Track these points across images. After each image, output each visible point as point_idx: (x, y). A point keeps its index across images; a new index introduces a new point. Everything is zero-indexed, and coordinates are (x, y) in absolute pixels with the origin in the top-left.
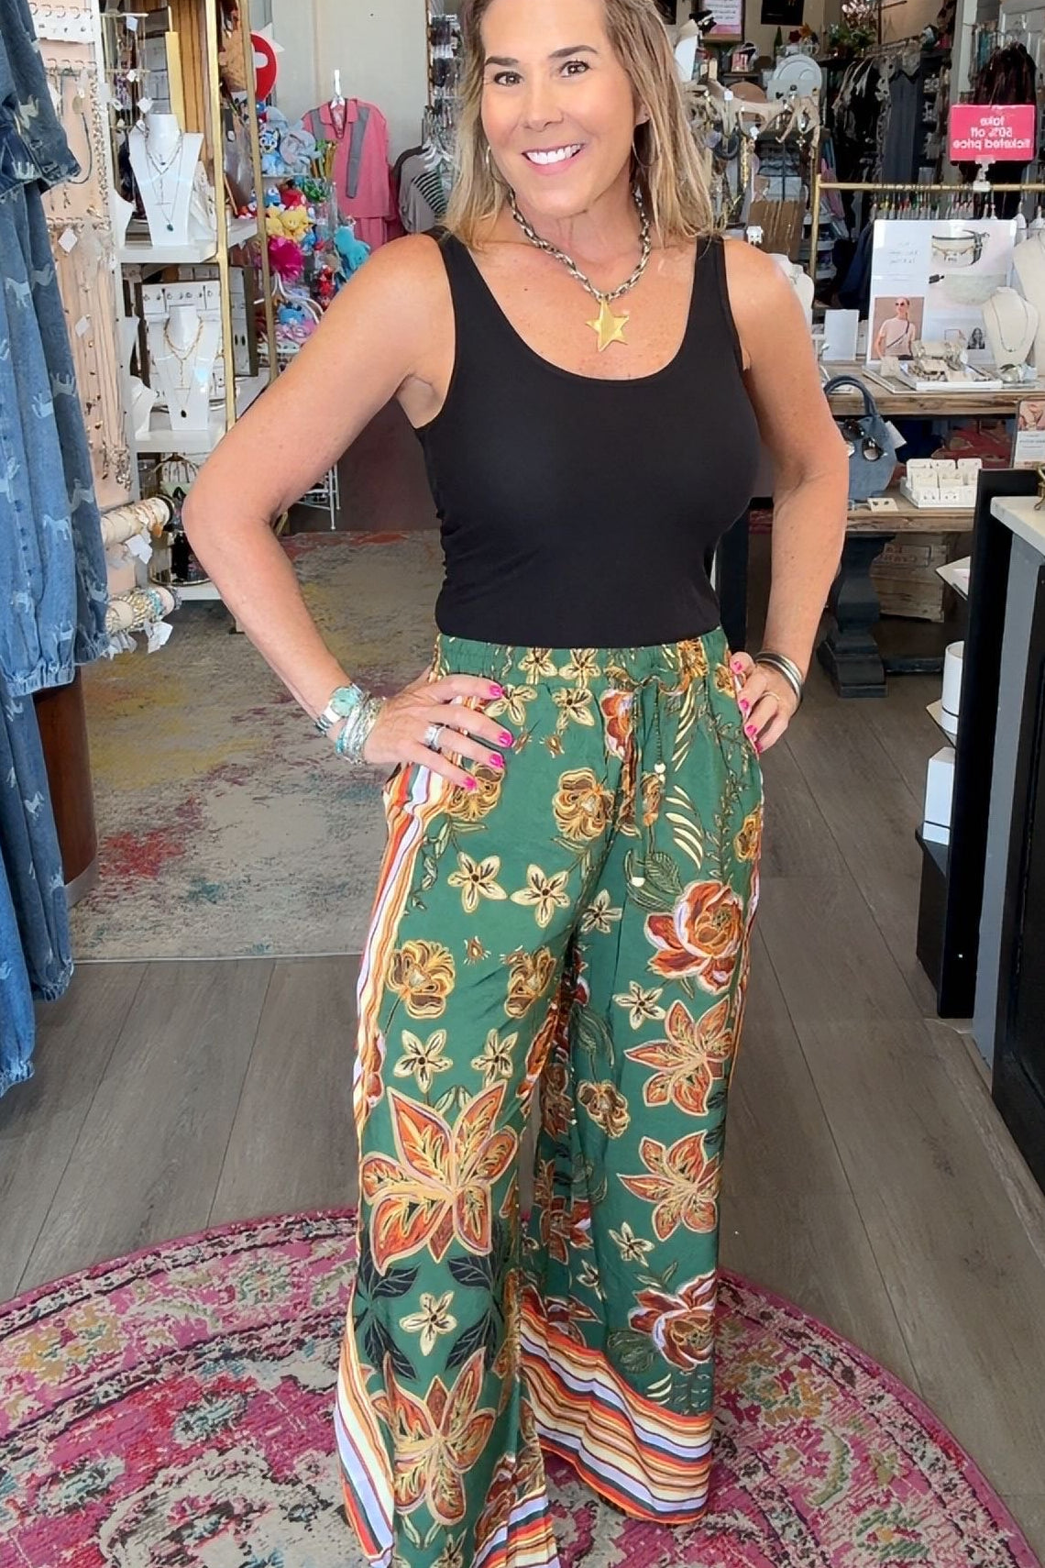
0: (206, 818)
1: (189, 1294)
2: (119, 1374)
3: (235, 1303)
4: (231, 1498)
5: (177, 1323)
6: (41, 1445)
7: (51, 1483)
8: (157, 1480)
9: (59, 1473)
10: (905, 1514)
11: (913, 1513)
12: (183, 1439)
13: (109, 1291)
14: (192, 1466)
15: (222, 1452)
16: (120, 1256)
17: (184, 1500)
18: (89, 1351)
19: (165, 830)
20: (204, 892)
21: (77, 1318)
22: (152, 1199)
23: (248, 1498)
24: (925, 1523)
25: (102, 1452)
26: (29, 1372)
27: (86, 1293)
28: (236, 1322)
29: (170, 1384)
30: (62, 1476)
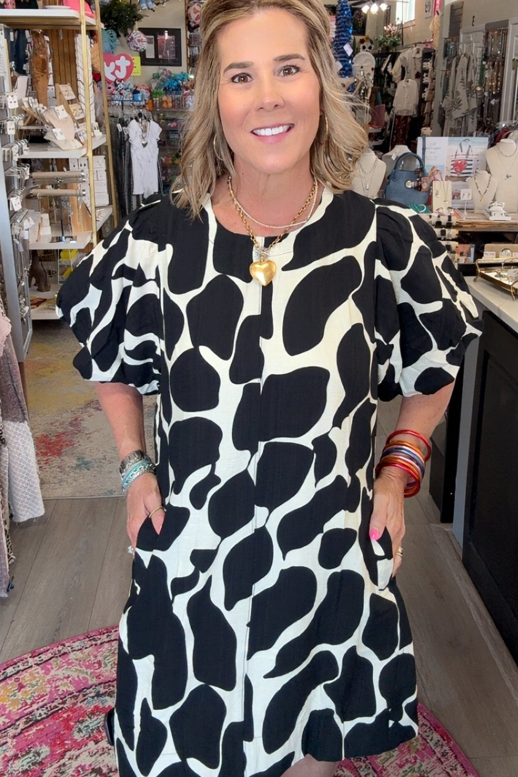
0: (84, 427)
1: (79, 664)
2: (46, 704)
3: (102, 669)
4: (101, 765)
5: (73, 679)
6: (9, 740)
7: (15, 759)
8: (65, 757)
9: (18, 754)
10: (423, 768)
11: (427, 768)
12: (77, 737)
13: (41, 664)
14: (83, 749)
15: (97, 742)
16: (46, 646)
17: (79, 767)
18: (32, 693)
19: (64, 434)
20: (83, 464)
21: (25, 677)
22: (60, 618)
23: (109, 765)
24: (433, 773)
25: (39, 743)
26: (2, 705)
27: (30, 665)
28: (102, 678)
29: (70, 709)
30: (20, 756)
